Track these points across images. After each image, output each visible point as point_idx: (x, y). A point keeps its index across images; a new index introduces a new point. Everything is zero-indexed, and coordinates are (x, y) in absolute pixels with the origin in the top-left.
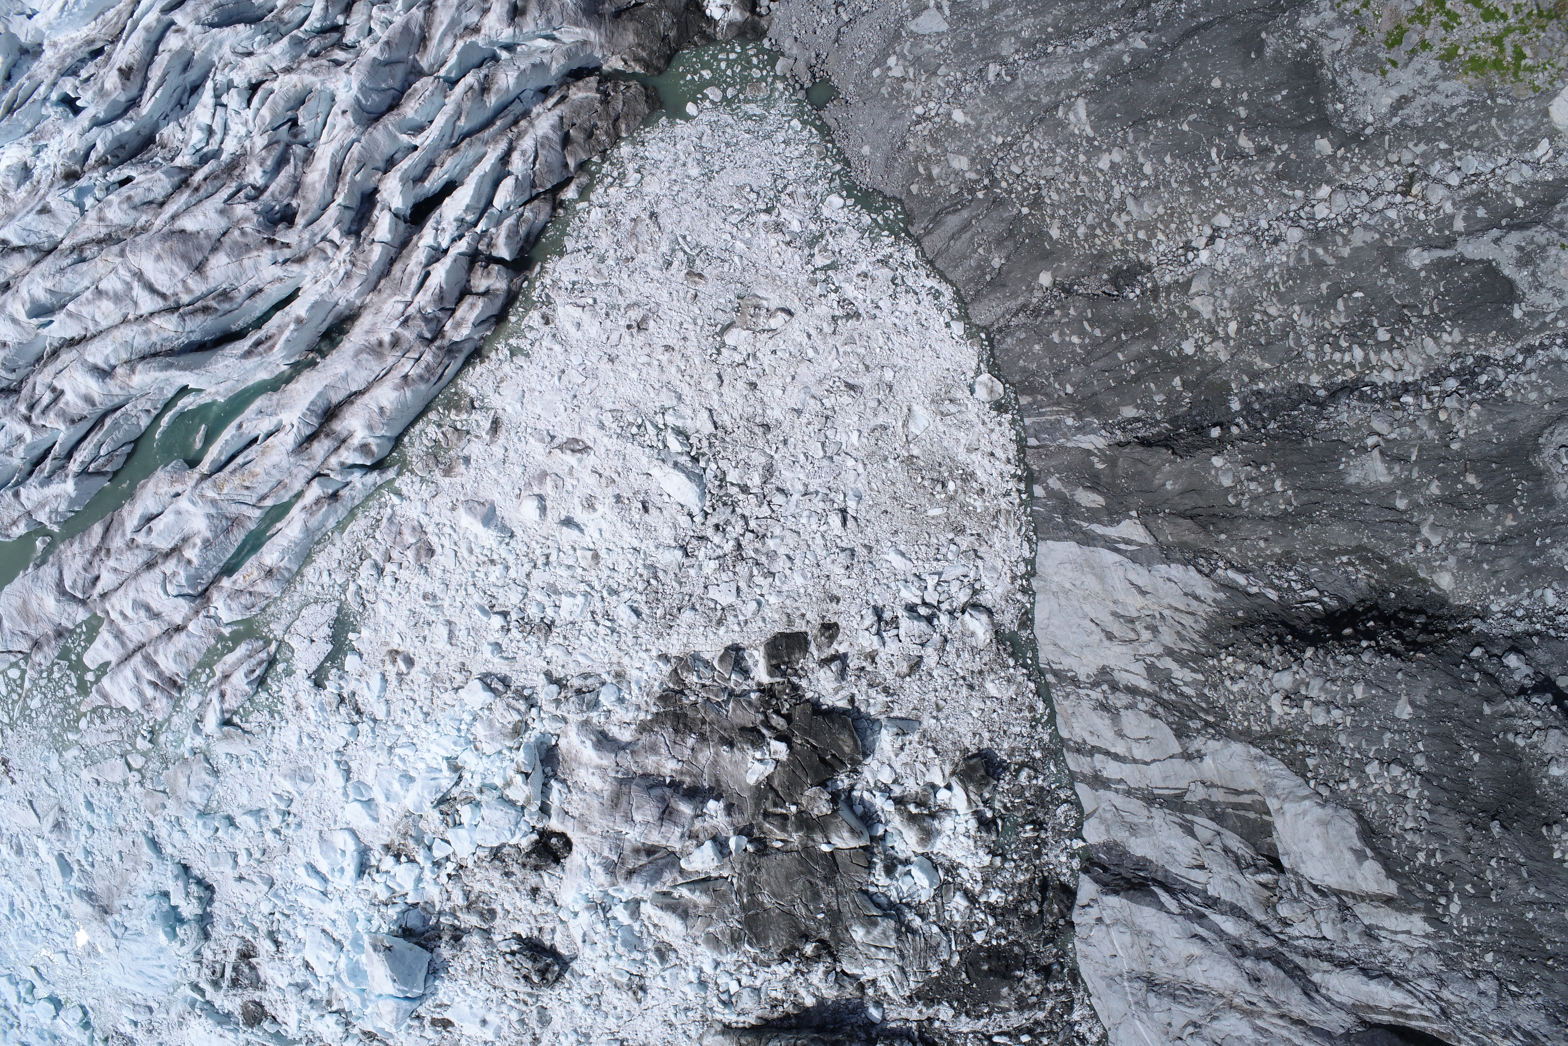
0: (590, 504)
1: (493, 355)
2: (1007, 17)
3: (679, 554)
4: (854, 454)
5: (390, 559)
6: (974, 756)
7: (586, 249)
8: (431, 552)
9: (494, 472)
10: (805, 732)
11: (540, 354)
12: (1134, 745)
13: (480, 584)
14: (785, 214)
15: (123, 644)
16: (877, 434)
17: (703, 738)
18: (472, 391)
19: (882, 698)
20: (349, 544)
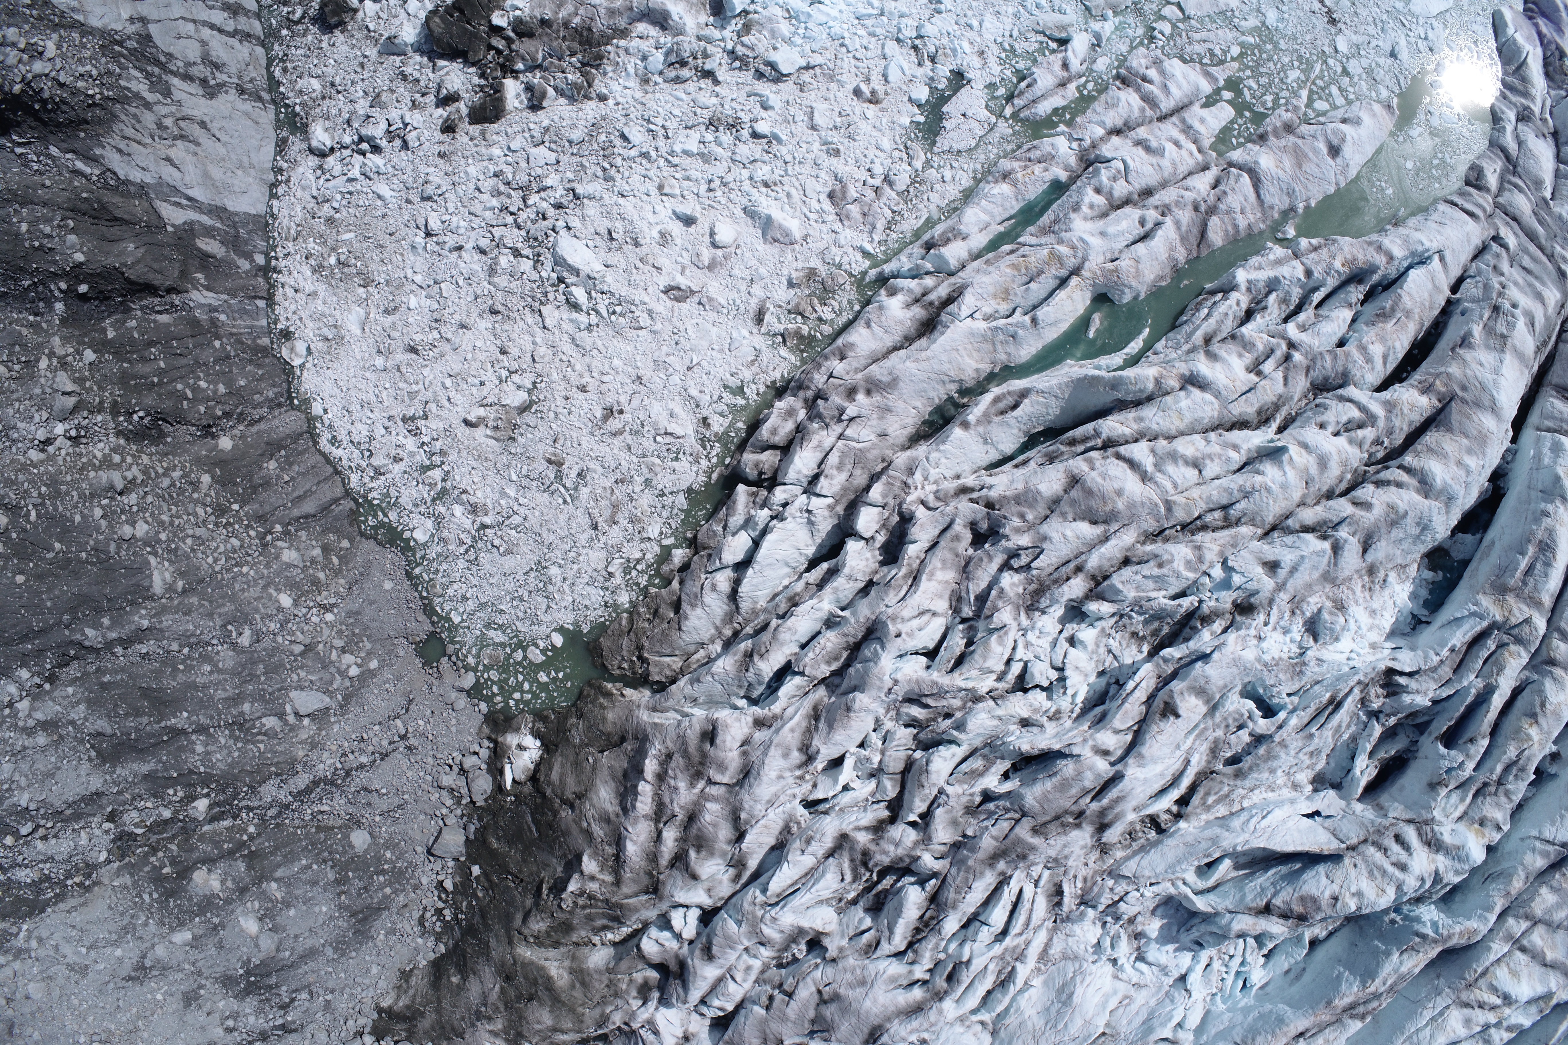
0: (665, 238)
1: (762, 389)
2: (225, 690)
3: (580, 190)
4: (414, 287)
5: (877, 190)
6: (336, 27)
7: (664, 495)
8: (831, 196)
9: (763, 271)
10: (475, 35)
11: (713, 388)
12: (192, 33)
13: (780, 164)
14: (467, 523)
15: (1183, 121)
16: (392, 305)
17: (566, 24)
18: (784, 352)
19: (408, 70)
20: (921, 206)
